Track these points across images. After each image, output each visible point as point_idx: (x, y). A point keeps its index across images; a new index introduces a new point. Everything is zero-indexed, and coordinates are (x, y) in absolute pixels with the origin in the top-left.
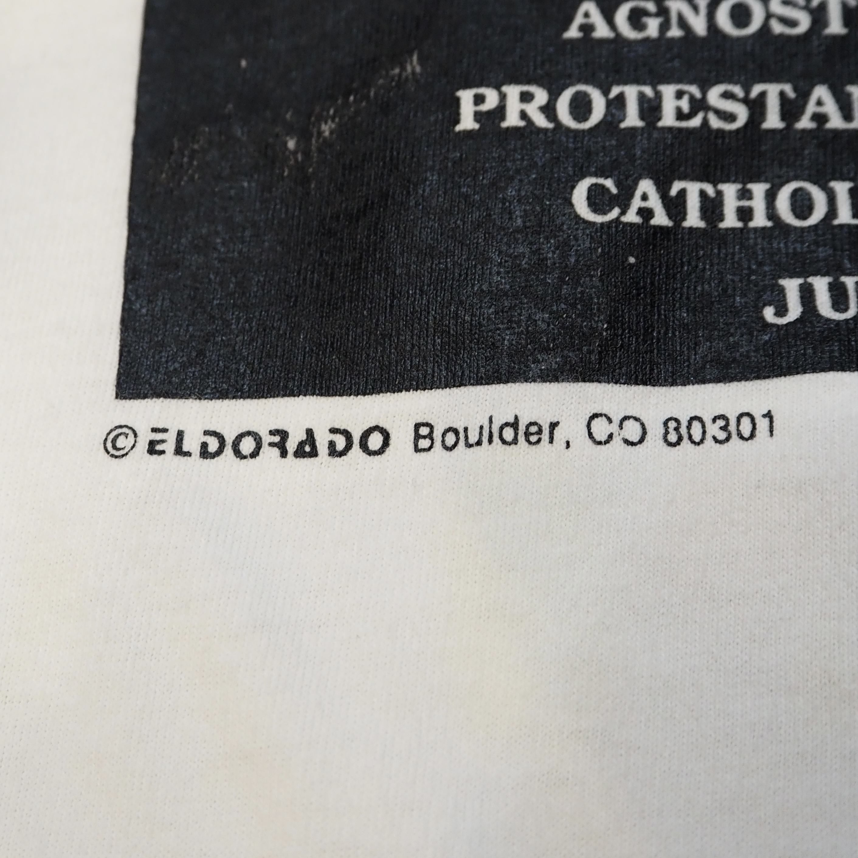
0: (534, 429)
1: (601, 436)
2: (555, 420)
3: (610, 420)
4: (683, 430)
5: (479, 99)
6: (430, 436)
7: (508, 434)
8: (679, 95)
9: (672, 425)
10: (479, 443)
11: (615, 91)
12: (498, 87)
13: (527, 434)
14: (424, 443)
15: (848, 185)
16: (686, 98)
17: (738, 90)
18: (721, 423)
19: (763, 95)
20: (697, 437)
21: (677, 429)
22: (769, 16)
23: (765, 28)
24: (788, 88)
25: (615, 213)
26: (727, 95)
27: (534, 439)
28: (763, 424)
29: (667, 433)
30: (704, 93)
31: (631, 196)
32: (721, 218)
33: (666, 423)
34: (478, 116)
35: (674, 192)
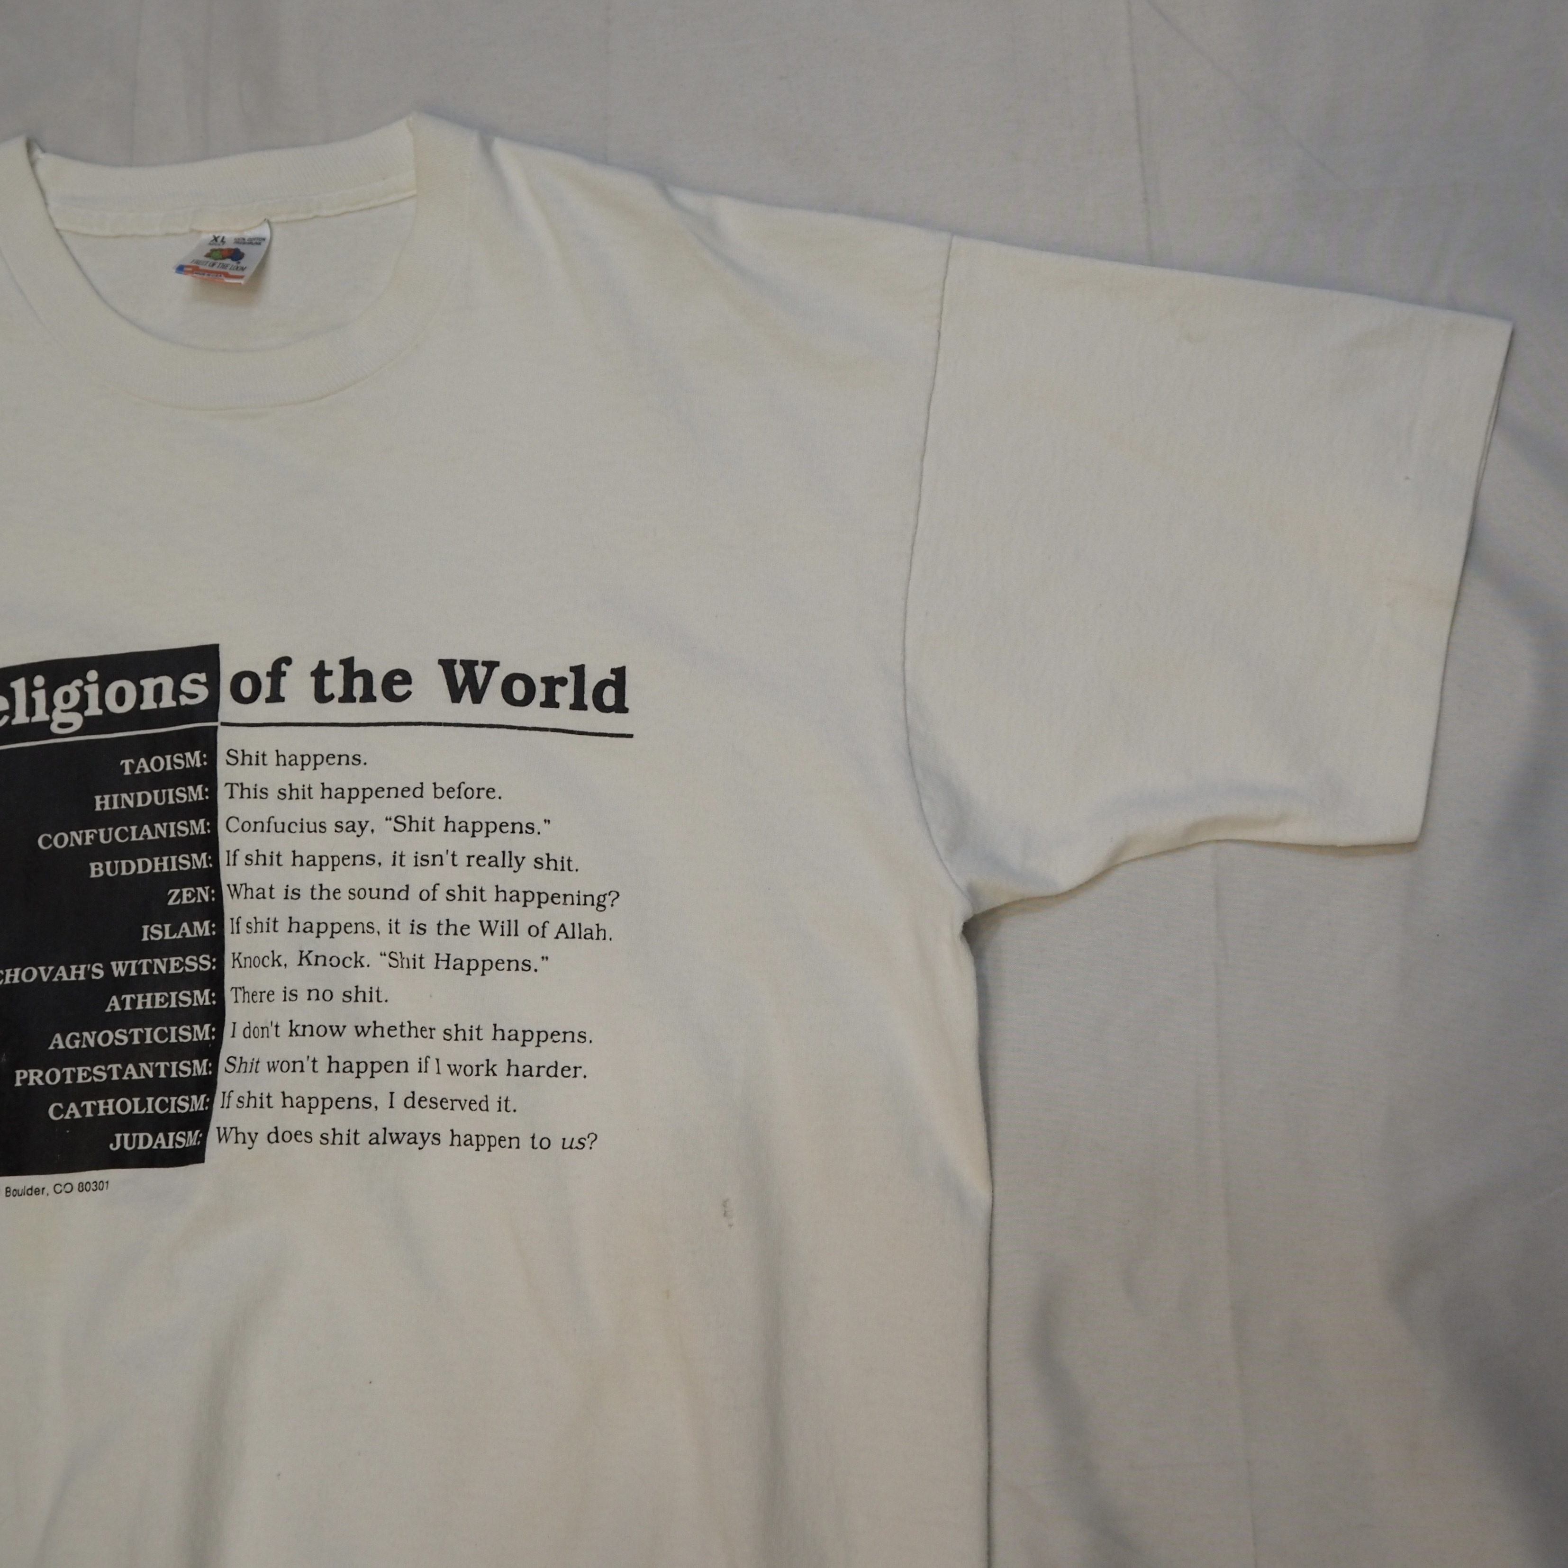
0: (37, 1190)
1: (58, 1191)
2: (43, 1187)
3: (61, 1186)
4: (84, 1187)
5: (22, 1074)
6: (9, 1191)
7: (30, 1192)
8: (84, 1071)
9: (81, 1185)
10: (21, 1195)
11: (64, 1070)
12: (27, 1069)
13: (35, 1192)
14: (8, 1194)
15: (138, 1099)
16: (86, 1072)
17: (103, 1068)
18: (95, 1184)
19: (111, 1069)
20: (88, 1189)
21: (82, 1186)
22: (115, 1038)
23: (113, 1043)
24: (120, 1066)
25: (62, 1116)
26: (100, 1070)
27: (37, 1193)
28: (105, 1185)
29: (79, 1188)
30: (92, 1069)
31: (67, 1109)
32: (98, 1113)
33: (79, 1184)
34: (22, 1081)
35: (82, 1105)
